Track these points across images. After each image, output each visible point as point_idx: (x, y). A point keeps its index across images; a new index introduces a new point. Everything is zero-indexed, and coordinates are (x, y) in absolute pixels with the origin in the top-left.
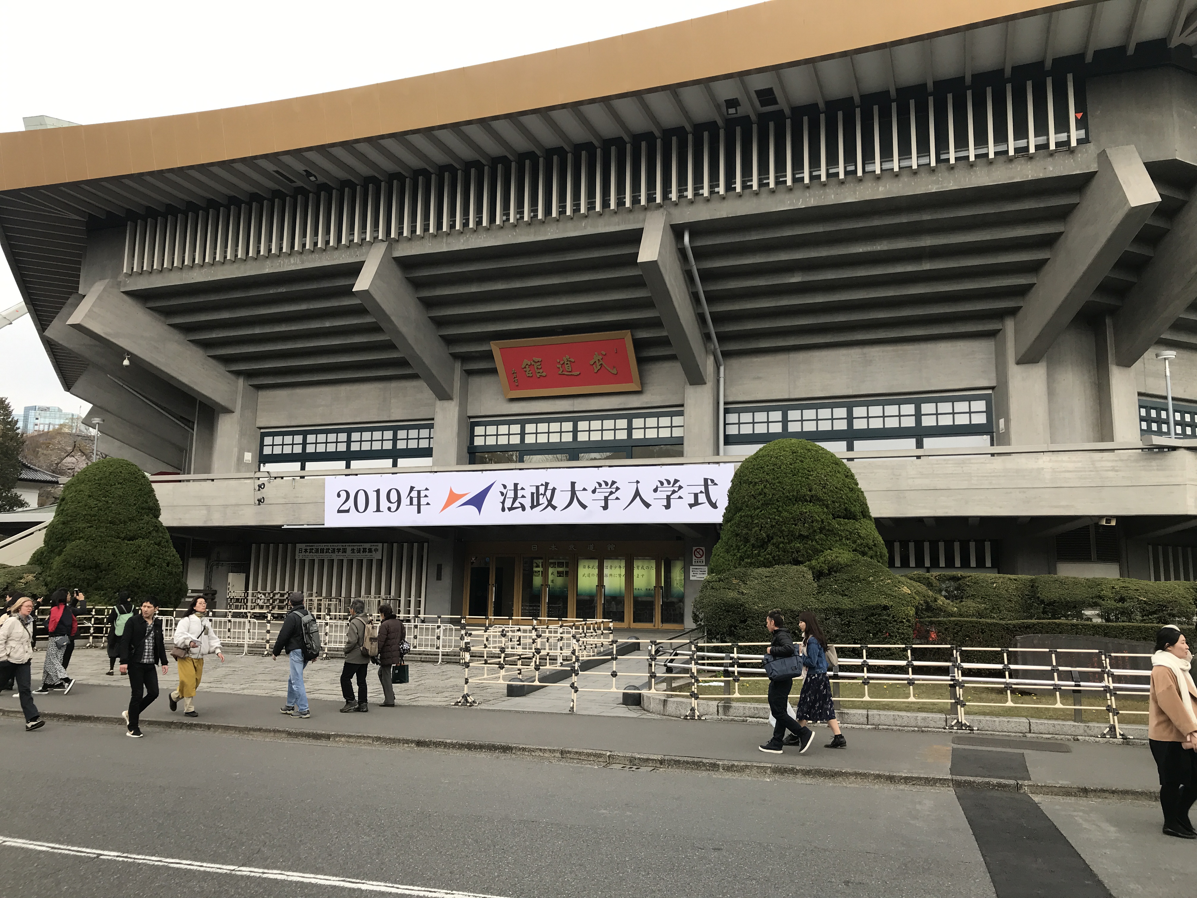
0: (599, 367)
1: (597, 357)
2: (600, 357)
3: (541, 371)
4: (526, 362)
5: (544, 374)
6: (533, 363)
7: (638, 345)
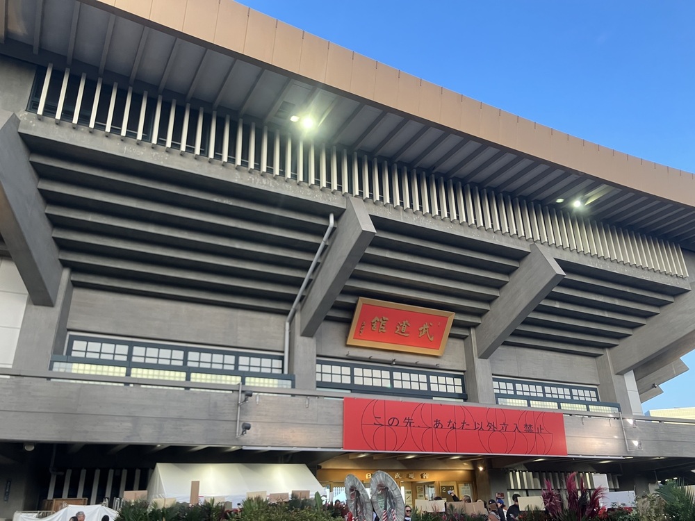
0: (424, 333)
1: (426, 326)
2: (427, 327)
3: (384, 328)
4: (377, 319)
5: (384, 331)
6: (381, 320)
7: (456, 324)
